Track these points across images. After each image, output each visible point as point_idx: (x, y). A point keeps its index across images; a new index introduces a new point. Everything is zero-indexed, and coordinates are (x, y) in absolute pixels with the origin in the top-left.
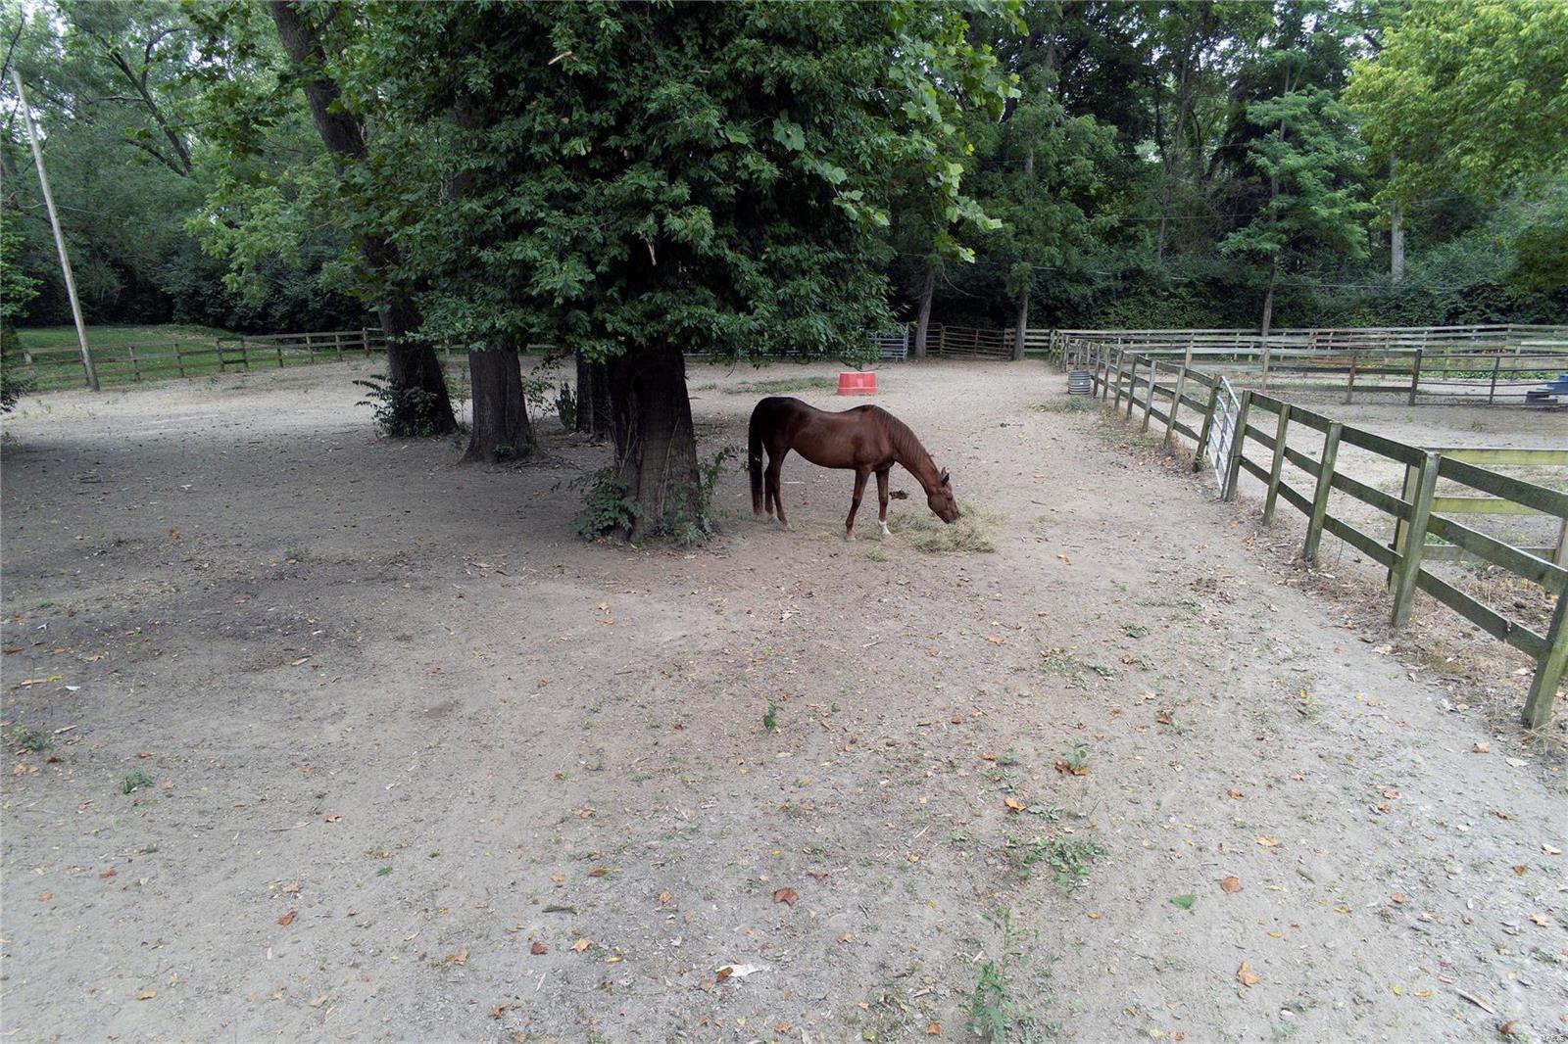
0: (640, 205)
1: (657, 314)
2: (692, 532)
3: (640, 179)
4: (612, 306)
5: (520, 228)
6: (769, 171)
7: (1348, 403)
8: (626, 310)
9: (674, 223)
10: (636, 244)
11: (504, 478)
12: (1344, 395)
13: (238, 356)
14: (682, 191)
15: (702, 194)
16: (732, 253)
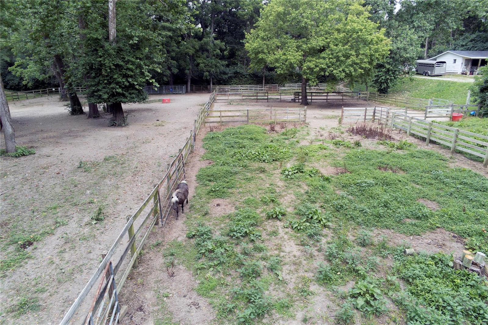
0: (113, 88)
1: (116, 99)
2: (123, 125)
3: (113, 85)
5: (99, 90)
6: (128, 84)
7: (257, 102)
8: (113, 99)
9: (117, 90)
10: (114, 93)
11: (95, 120)
12: (256, 101)
13: (17, 97)
14: (118, 87)
15: (120, 87)
16: (124, 92)
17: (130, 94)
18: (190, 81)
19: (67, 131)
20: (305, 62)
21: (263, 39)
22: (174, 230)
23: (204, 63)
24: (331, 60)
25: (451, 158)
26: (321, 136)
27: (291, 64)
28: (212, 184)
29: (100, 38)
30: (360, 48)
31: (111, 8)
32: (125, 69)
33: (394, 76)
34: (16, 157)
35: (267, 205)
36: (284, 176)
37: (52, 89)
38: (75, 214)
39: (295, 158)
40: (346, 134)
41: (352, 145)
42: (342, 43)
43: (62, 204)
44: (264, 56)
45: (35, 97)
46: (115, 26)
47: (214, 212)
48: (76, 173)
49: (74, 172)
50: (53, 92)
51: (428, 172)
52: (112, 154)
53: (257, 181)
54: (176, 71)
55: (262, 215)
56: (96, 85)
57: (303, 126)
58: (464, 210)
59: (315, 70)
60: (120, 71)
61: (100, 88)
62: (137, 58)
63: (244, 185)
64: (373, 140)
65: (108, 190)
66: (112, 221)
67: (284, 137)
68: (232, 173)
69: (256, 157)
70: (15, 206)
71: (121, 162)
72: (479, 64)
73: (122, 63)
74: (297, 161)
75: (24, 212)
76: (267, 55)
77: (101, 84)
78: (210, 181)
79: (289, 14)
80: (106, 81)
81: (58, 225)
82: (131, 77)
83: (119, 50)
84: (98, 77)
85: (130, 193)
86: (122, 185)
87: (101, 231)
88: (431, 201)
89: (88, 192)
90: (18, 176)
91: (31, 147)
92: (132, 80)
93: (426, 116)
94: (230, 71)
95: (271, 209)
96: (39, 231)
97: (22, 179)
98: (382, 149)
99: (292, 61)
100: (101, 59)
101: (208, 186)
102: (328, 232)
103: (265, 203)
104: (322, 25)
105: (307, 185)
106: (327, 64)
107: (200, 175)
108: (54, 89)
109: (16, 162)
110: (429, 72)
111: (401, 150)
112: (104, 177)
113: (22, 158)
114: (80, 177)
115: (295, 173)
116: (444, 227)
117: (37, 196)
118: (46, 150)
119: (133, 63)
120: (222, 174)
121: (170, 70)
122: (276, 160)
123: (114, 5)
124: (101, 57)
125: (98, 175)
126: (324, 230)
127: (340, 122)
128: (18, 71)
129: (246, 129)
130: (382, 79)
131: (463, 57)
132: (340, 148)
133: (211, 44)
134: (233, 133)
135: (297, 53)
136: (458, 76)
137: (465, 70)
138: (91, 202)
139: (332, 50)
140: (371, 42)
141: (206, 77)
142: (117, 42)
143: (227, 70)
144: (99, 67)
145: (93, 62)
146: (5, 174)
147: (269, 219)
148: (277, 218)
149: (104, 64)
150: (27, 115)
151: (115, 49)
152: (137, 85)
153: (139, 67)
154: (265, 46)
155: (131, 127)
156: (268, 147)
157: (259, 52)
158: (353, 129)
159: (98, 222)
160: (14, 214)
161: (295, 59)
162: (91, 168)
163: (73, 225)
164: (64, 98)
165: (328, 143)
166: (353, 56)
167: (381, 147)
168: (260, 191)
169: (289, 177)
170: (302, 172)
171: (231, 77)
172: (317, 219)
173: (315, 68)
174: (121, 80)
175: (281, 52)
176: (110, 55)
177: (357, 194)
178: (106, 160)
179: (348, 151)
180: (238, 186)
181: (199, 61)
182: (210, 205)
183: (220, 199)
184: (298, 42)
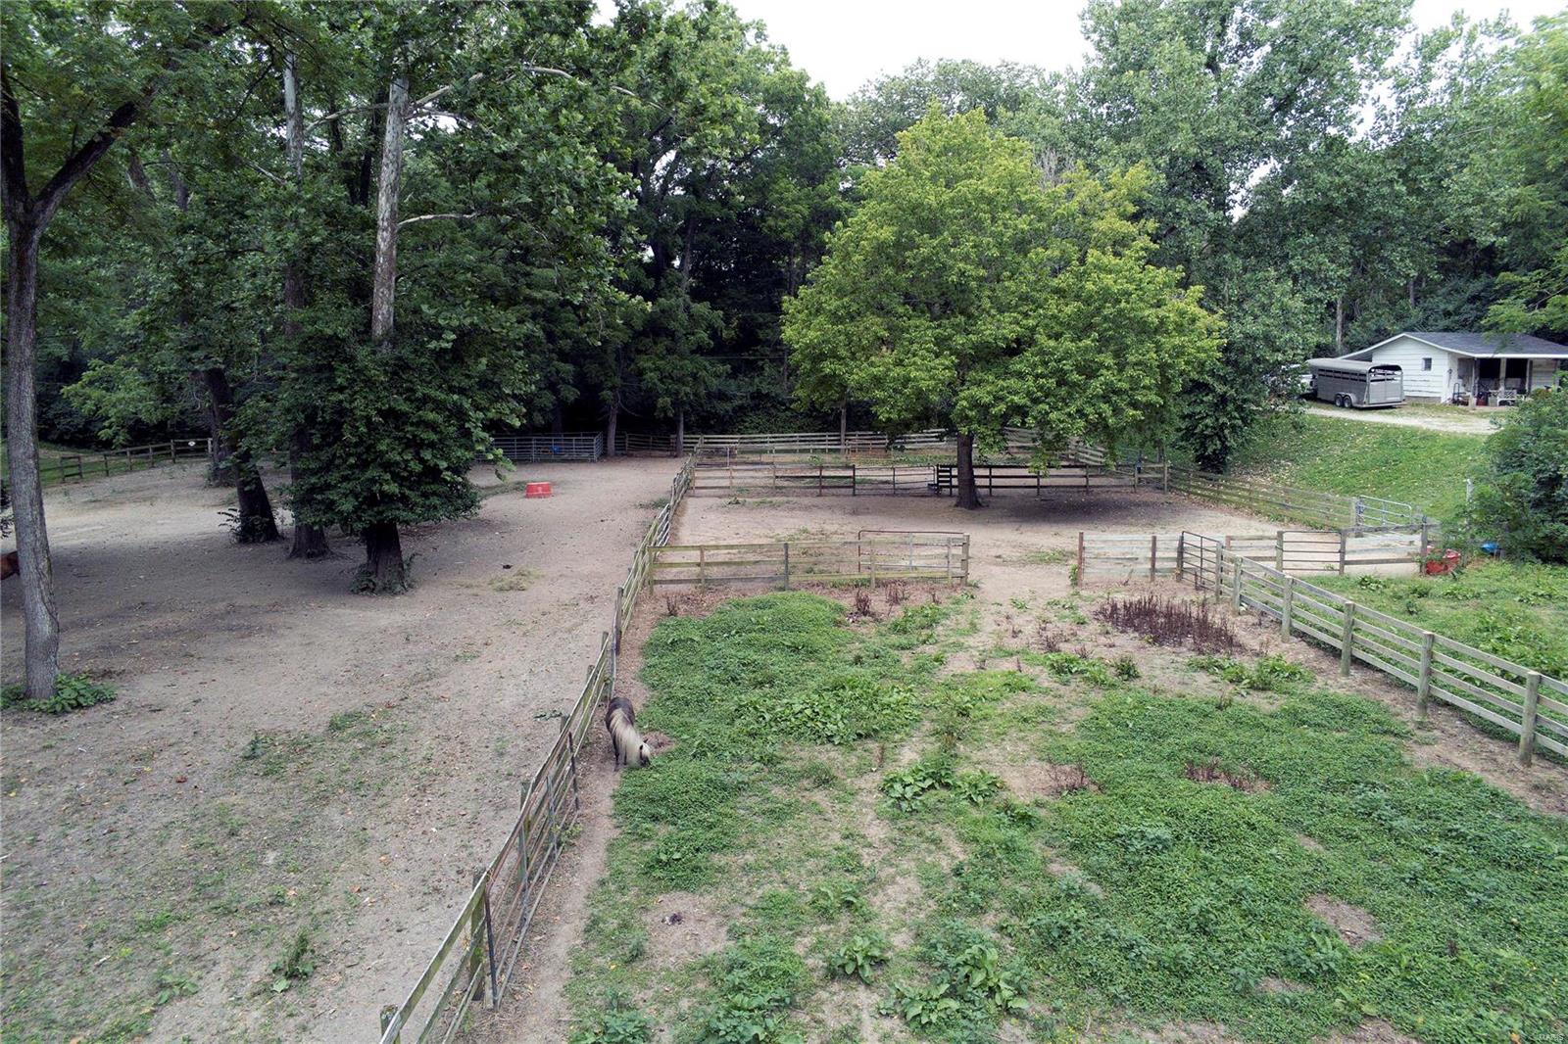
0: (373, 481)
1: (381, 513)
2: (399, 588)
3: (372, 472)
4: (364, 511)
5: (328, 487)
6: (417, 467)
8: (370, 512)
9: (386, 487)
10: (374, 495)
11: (312, 566)
12: (816, 493)
13: (75, 470)
14: (388, 476)
15: (396, 477)
16: (407, 492)
17: (425, 495)
18: (614, 419)
19: (221, 606)
20: (963, 384)
21: (836, 318)
22: (532, 1020)
23: (657, 369)
24: (1041, 381)
25: (1421, 726)
26: (1015, 634)
27: (920, 394)
28: (663, 830)
29: (343, 332)
30: (1128, 346)
31: (383, 246)
32: (412, 424)
33: (1242, 418)
34: (55, 713)
35: (830, 920)
36: (890, 802)
37: (186, 444)
38: (223, 950)
39: (927, 726)
40: (1094, 627)
41: (1110, 675)
42: (1074, 328)
43: (184, 907)
44: (840, 369)
45: (131, 469)
46: (392, 299)
47: (661, 948)
48: (238, 781)
49: (232, 774)
50: (188, 451)
51: (1343, 787)
52: (355, 703)
53: (805, 820)
54: (571, 394)
55: (810, 962)
56: (321, 469)
57: (958, 595)
58: (1454, 950)
59: (993, 411)
60: (397, 428)
61: (333, 477)
62: (451, 390)
63: (761, 837)
64: (1177, 650)
65: (332, 852)
66: (337, 978)
67: (895, 639)
68: (725, 789)
69: (805, 723)
70: (33, 915)
71: (381, 737)
72: (1503, 374)
73: (405, 407)
74: (933, 739)
75: (61, 941)
76: (847, 365)
77: (338, 467)
78: (655, 818)
79: (912, 245)
80: (352, 460)
81: (165, 994)
82: (432, 445)
83: (400, 367)
84: (330, 445)
85: (402, 864)
86: (379, 834)
87: (299, 1019)
88: (1349, 903)
89: (271, 857)
90: (52, 789)
91: (107, 674)
92: (434, 456)
93: (1342, 558)
94: (740, 390)
95: (839, 937)
96: (101, 1019)
97: (68, 799)
98: (1204, 687)
99: (923, 385)
100: (341, 397)
101: (650, 838)
102: (1018, 1032)
103: (825, 914)
104: (1010, 278)
105: (960, 837)
106: (1029, 394)
107: (625, 796)
108: (192, 444)
109: (53, 733)
110: (1353, 398)
111: (1262, 695)
112: (323, 799)
113: (74, 718)
114: (250, 798)
115: (923, 789)
116: (1388, 1017)
117: (106, 875)
118: (149, 687)
119: (439, 406)
120: (695, 795)
121: (555, 391)
122: (868, 736)
123: (392, 237)
124: (341, 389)
125: (306, 790)
126: (1006, 1024)
127: (1076, 579)
128: (89, 398)
129: (779, 612)
130: (1207, 426)
131: (1450, 353)
132: (1073, 685)
133: (683, 316)
134: (739, 625)
135: (937, 361)
136: (1442, 408)
137: (1462, 390)
138: (277, 902)
139: (1042, 352)
140: (1161, 327)
141: (664, 410)
142: (394, 343)
143: (731, 387)
144: (336, 417)
145: (319, 403)
146: (13, 785)
147: (833, 979)
148: (856, 974)
149: (351, 410)
150: (101, 538)
151: (387, 364)
152: (447, 469)
153: (459, 414)
154: (842, 337)
155: (422, 593)
156: (843, 688)
157: (822, 357)
158: (1114, 608)
159: (295, 982)
160: (27, 950)
161: (932, 378)
162: (288, 760)
163: (214, 993)
164: (218, 478)
165: (1033, 662)
166: (1108, 368)
167: (1202, 678)
168: (811, 864)
169: (904, 805)
170: (947, 786)
171: (741, 408)
172: (982, 985)
173: (993, 406)
174: (398, 458)
175: (888, 356)
176: (370, 383)
177: (1116, 876)
178: (334, 726)
179: (1097, 696)
180: (743, 841)
181: (644, 362)
182: (649, 920)
183: (683, 893)
184: (939, 326)
